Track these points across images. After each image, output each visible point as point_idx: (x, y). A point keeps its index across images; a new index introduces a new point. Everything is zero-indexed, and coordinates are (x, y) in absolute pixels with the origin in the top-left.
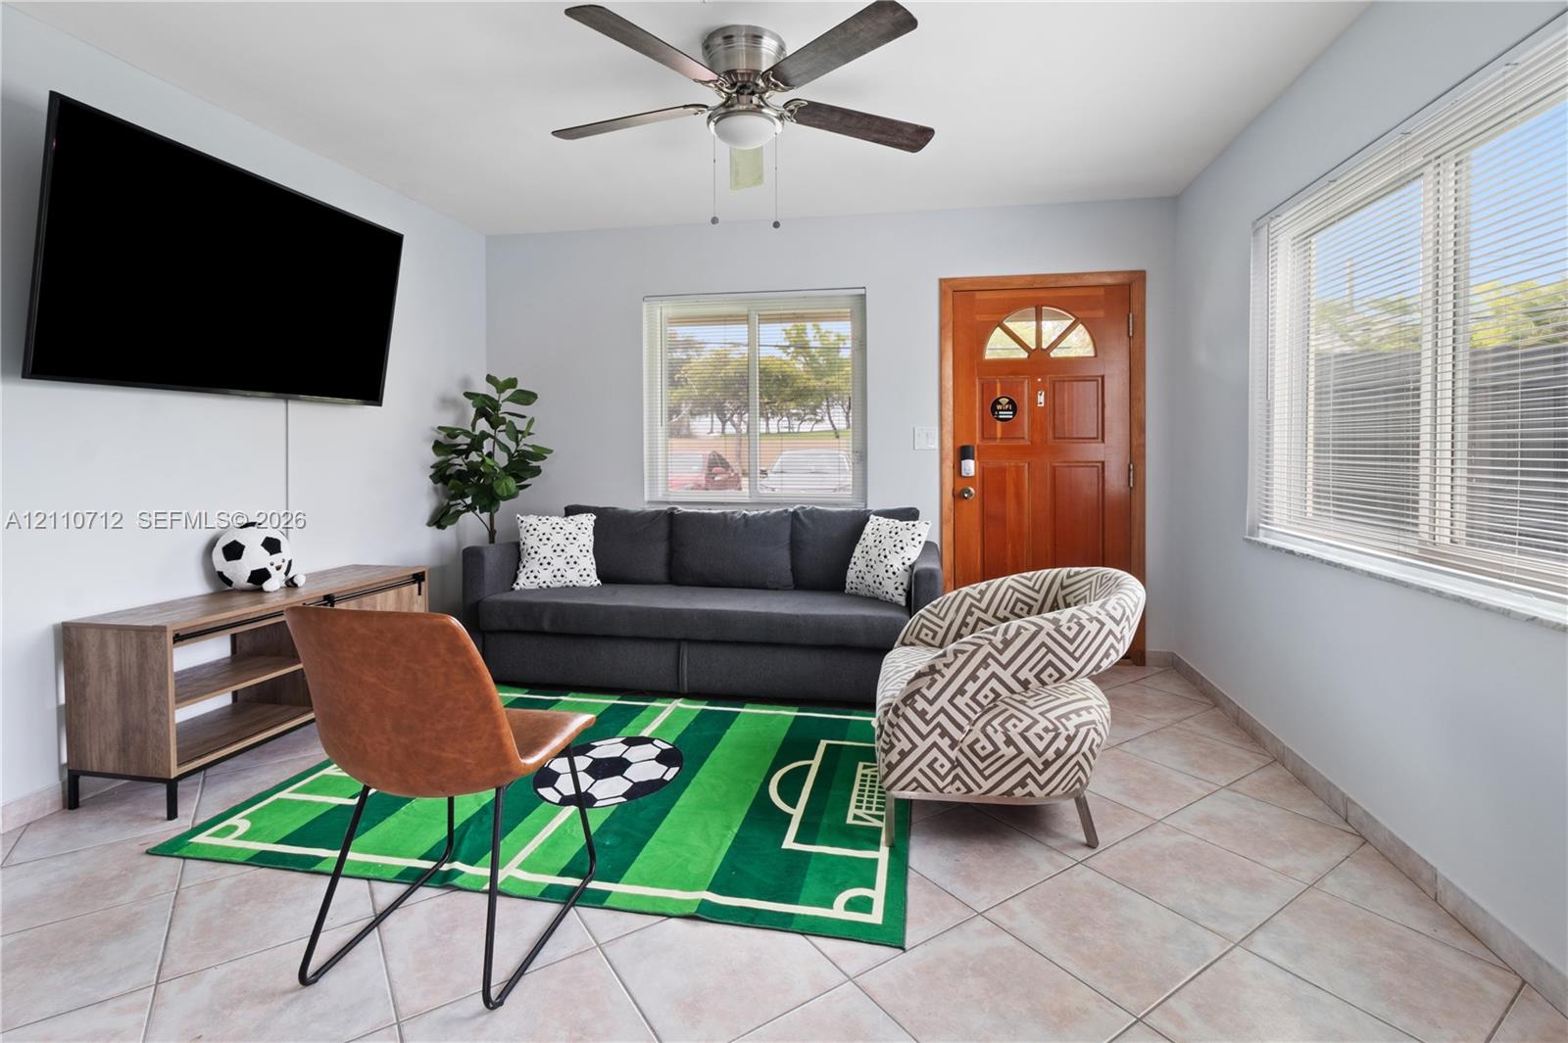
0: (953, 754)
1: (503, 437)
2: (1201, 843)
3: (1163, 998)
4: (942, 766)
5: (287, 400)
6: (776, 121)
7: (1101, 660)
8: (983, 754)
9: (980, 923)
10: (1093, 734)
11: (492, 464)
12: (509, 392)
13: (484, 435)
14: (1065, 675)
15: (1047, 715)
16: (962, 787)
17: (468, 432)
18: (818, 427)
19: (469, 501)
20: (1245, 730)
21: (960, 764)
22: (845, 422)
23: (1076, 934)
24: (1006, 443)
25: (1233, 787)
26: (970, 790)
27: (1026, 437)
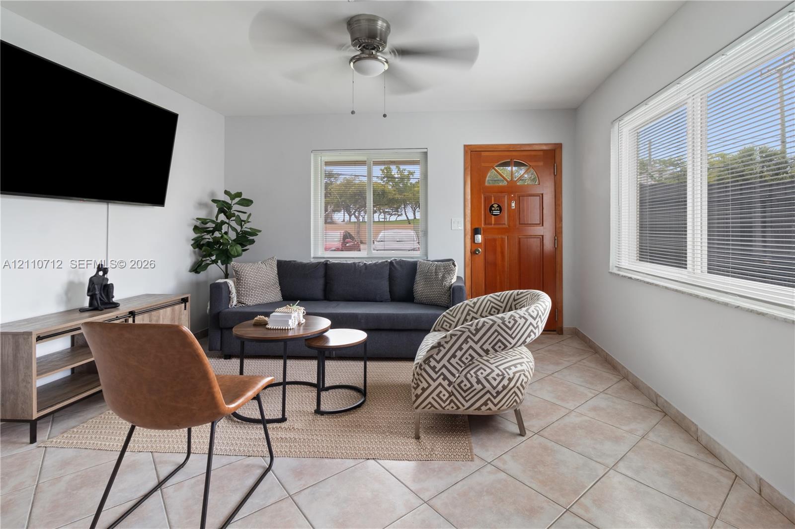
0: (449, 389)
1: (233, 224)
2: (592, 420)
3: (578, 498)
4: (444, 395)
5: (108, 203)
6: (385, 63)
7: (526, 338)
8: (465, 388)
9: (489, 468)
10: (522, 377)
11: (227, 238)
12: (237, 200)
13: (223, 223)
14: (507, 346)
15: (499, 367)
16: (454, 406)
17: (214, 221)
18: (400, 218)
19: (214, 258)
20: (610, 364)
21: (453, 394)
22: (413, 216)
23: (536, 470)
24: (497, 226)
25: (606, 392)
26: (458, 408)
27: (506, 223)
